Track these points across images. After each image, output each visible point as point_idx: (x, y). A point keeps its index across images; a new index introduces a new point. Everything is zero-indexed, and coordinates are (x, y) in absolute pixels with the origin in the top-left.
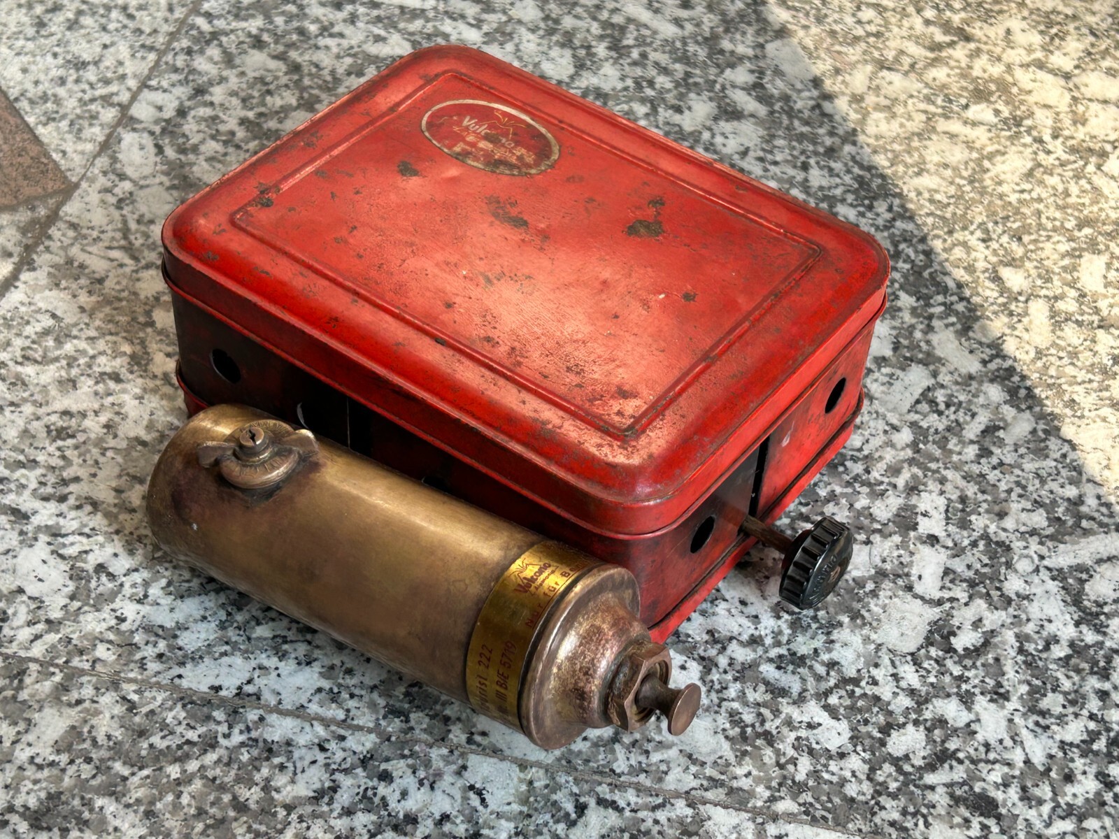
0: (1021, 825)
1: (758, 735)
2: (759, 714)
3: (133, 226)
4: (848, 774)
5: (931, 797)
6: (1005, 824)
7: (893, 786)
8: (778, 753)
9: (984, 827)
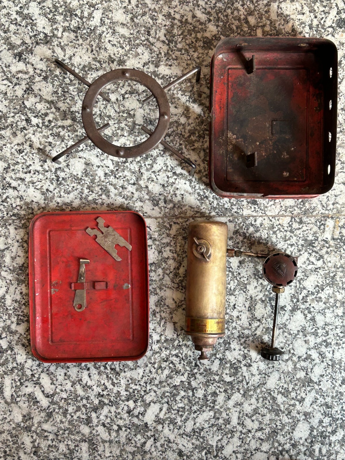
0: (262, 205)
1: (204, 197)
2: (204, 192)
4: (225, 202)
5: (243, 203)
6: (259, 206)
7: (235, 203)
8: (209, 201)
9: (255, 208)
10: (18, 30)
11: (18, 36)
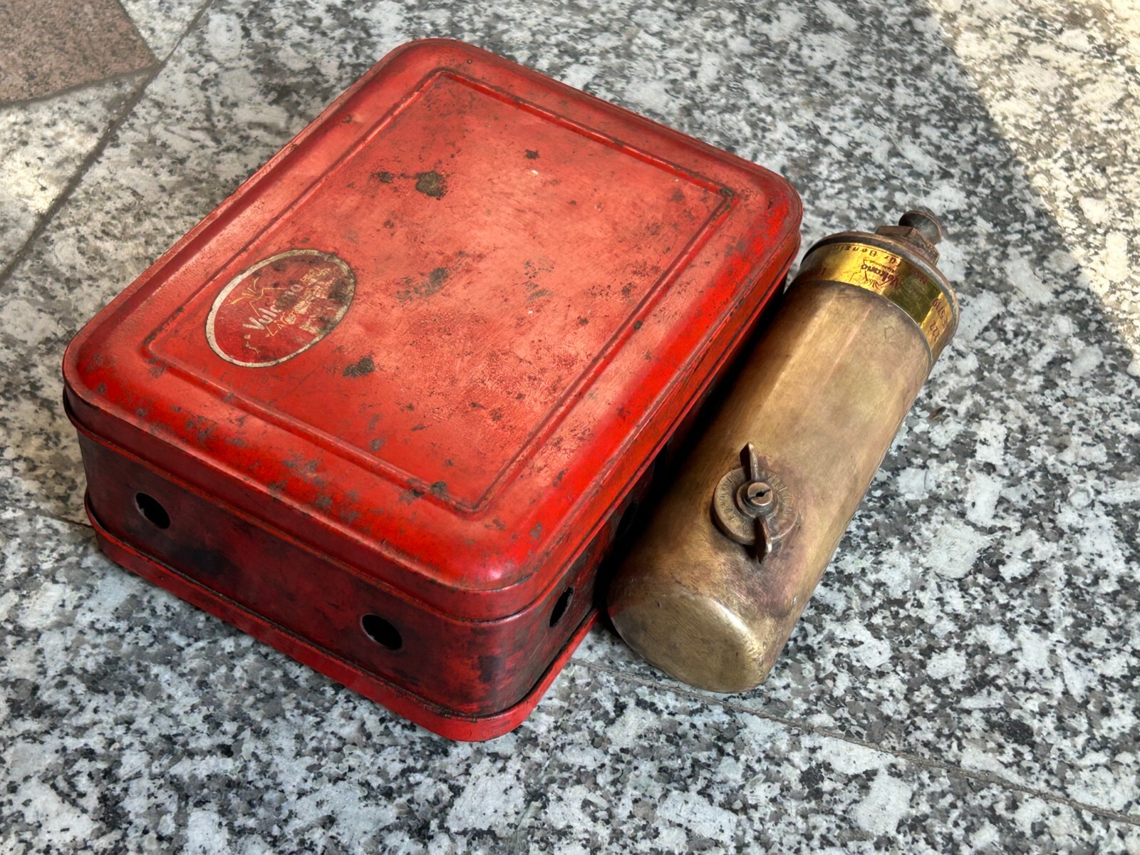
0: (1054, 754)
1: (800, 649)
2: (802, 629)
3: (216, 107)
4: (886, 693)
5: (967, 721)
6: (1039, 752)
7: (930, 707)
8: (818, 668)
9: (1018, 754)
10: (311, 41)
11: (304, 52)
